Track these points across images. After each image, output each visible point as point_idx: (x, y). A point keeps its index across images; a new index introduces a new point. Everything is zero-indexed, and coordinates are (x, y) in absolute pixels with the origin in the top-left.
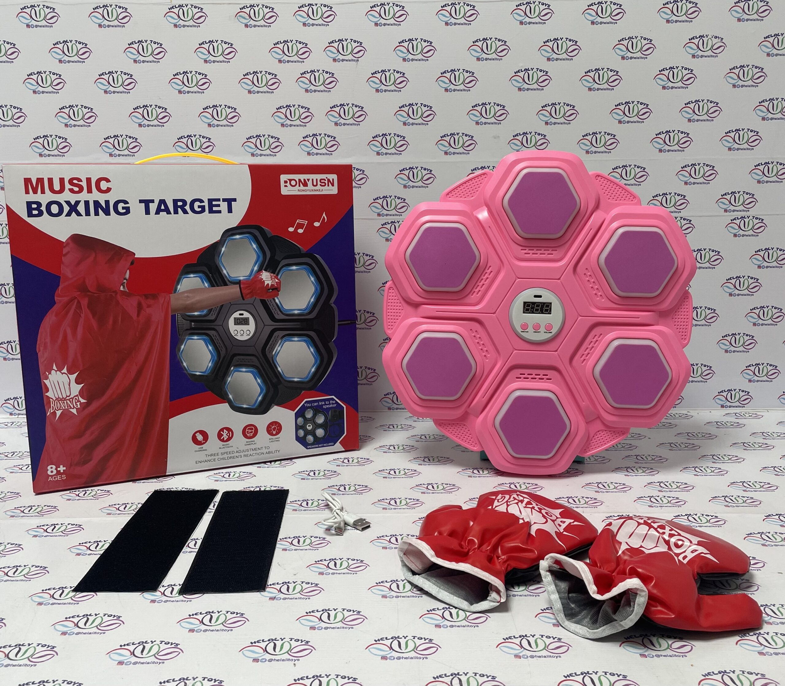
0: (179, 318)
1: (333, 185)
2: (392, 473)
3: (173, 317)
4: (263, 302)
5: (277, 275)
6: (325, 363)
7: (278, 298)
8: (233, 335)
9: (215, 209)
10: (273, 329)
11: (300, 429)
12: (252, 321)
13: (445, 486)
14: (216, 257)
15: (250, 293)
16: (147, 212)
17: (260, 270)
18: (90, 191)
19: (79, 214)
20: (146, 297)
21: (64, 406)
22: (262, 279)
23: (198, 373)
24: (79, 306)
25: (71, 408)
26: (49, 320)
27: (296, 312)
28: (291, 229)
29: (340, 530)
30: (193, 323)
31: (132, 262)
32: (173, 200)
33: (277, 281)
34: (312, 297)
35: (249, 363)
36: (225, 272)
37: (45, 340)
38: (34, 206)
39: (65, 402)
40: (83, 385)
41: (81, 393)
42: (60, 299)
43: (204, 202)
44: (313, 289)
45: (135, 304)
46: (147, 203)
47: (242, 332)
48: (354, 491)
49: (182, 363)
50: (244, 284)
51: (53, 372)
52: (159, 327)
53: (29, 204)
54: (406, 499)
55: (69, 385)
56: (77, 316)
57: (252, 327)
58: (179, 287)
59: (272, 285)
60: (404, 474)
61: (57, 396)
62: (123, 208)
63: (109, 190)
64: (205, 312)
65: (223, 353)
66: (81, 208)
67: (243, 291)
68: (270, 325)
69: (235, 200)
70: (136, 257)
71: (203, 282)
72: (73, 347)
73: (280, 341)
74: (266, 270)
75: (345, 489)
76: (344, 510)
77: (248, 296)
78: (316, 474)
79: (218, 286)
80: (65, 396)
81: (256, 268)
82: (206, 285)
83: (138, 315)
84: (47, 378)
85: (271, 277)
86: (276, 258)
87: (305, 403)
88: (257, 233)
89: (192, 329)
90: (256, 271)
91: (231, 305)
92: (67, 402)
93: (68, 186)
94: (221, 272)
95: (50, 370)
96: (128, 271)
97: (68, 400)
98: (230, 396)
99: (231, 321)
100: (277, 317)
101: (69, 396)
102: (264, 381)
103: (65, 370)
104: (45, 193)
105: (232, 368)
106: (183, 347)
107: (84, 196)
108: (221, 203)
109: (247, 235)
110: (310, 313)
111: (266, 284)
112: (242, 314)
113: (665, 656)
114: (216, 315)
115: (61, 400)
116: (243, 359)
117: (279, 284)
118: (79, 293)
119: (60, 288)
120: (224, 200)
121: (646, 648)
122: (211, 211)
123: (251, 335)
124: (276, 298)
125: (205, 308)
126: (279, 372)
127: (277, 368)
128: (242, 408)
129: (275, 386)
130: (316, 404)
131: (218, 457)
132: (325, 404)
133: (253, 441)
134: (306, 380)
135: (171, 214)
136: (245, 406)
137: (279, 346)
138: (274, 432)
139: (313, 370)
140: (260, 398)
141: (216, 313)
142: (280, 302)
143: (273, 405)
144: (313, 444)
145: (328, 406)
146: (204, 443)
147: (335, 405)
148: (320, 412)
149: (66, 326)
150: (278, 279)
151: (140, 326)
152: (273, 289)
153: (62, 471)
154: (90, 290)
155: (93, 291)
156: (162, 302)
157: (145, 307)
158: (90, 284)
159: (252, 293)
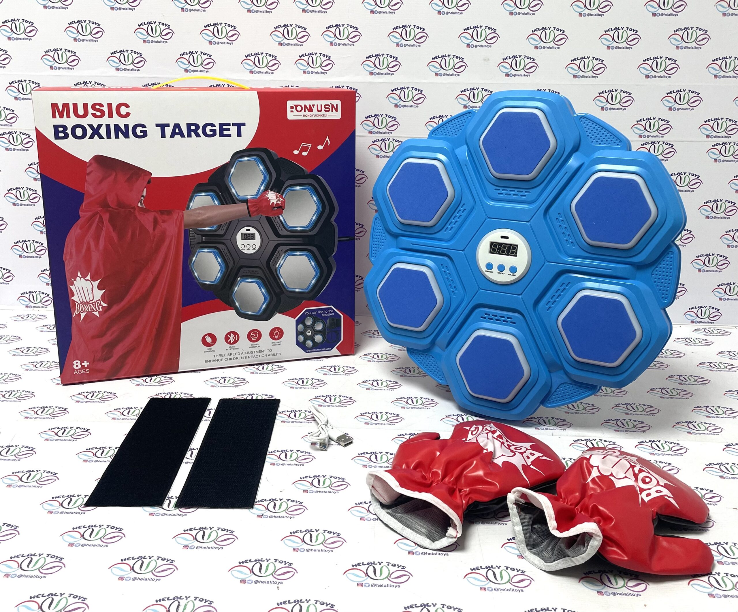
1: (336, 110)
2: (375, 384)
3: (186, 231)
4: (269, 219)
5: (282, 194)
6: (324, 276)
7: (282, 216)
8: (241, 249)
9: (225, 132)
10: (277, 245)
11: (300, 334)
12: (257, 236)
14: (226, 178)
15: (256, 211)
16: (163, 135)
17: (266, 190)
18: (111, 115)
19: (101, 137)
20: (162, 213)
21: (88, 309)
22: (268, 198)
23: (207, 283)
24: (101, 221)
25: (94, 311)
26: (75, 232)
27: (299, 229)
28: (296, 152)
29: (324, 446)
30: (204, 238)
31: (148, 181)
32: (187, 124)
33: (281, 200)
34: (313, 216)
35: (254, 275)
36: (233, 191)
37: (71, 249)
38: (61, 129)
39: (89, 305)
40: (104, 291)
41: (103, 297)
42: (84, 214)
43: (215, 126)
44: (315, 208)
45: (151, 219)
46: (163, 127)
47: (248, 246)
48: (339, 403)
49: (194, 273)
50: (251, 202)
51: (78, 279)
52: (173, 240)
53: (56, 127)
54: (387, 413)
55: (92, 291)
56: (99, 229)
57: (257, 242)
58: (191, 204)
59: (277, 203)
60: (386, 386)
61: (81, 300)
62: (141, 131)
63: (128, 115)
64: (215, 227)
65: (231, 265)
66: (103, 131)
67: (251, 209)
68: (275, 240)
69: (244, 124)
70: (152, 176)
71: (213, 200)
72: (96, 257)
73: (283, 255)
74: (271, 190)
75: (330, 400)
77: (255, 213)
79: (227, 204)
80: (88, 300)
81: (262, 188)
82: (216, 203)
83: (154, 230)
84: (72, 284)
85: (276, 197)
86: (281, 178)
87: (305, 311)
88: (264, 156)
89: (203, 242)
90: (263, 190)
92: (90, 306)
93: (91, 111)
94: (230, 191)
95: (75, 277)
96: (145, 189)
97: (91, 303)
98: (237, 304)
99: (239, 236)
100: (281, 233)
101: (92, 300)
102: (268, 291)
103: (88, 278)
104: (70, 118)
105: (239, 279)
106: (194, 259)
107: (105, 120)
108: (231, 127)
109: (255, 157)
110: (311, 230)
111: (271, 203)
112: (249, 230)
113: (620, 594)
114: (225, 230)
115: (85, 303)
116: (248, 271)
117: (284, 202)
118: (101, 209)
119: (84, 204)
120: (234, 124)
121: (604, 585)
122: (222, 135)
123: (257, 249)
124: (280, 216)
125: (215, 224)
126: (281, 283)
127: (280, 279)
128: (248, 314)
129: (278, 295)
130: (315, 313)
131: (225, 357)
132: (324, 313)
133: (257, 345)
134: (307, 291)
135: (185, 137)
136: (250, 313)
137: (282, 260)
138: (276, 337)
139: (313, 282)
140: (264, 306)
141: (225, 228)
142: (284, 219)
143: (276, 312)
144: (312, 348)
145: (326, 315)
146: (213, 345)
147: (333, 314)
148: (319, 320)
149: (89, 238)
150: (282, 198)
151: (155, 239)
152: (277, 208)
153: (86, 366)
154: (111, 206)
155: (114, 207)
156: (176, 218)
157: (160, 221)
158: (111, 200)
159: (258, 211)
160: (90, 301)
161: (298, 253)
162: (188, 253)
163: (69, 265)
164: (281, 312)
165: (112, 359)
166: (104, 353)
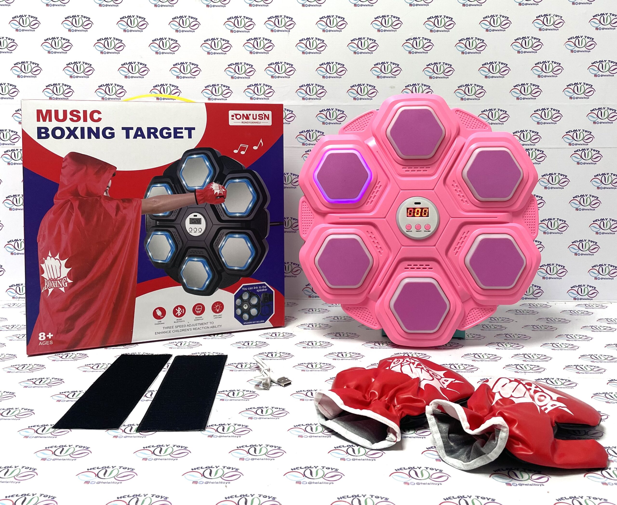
0: (147, 217)
1: (268, 119)
2: (311, 344)
3: (143, 217)
4: (213, 207)
5: (224, 186)
6: (259, 255)
7: (224, 204)
8: (189, 232)
9: (178, 135)
10: (219, 228)
11: (238, 308)
12: (203, 221)
13: (352, 354)
14: (178, 172)
15: (203, 199)
16: (128, 136)
17: (211, 182)
18: (85, 120)
19: (76, 137)
20: (124, 201)
21: (55, 285)
22: (213, 189)
23: (160, 262)
24: (72, 207)
25: (60, 287)
26: (49, 217)
27: (238, 215)
28: (236, 151)
29: (267, 386)
30: (158, 222)
31: (113, 175)
32: (148, 128)
33: (223, 190)
34: (250, 204)
35: (200, 254)
36: (184, 183)
37: (44, 232)
38: (43, 130)
39: (56, 282)
40: (70, 269)
41: (69, 275)
42: (58, 201)
43: (170, 130)
44: (251, 197)
45: (114, 206)
46: (127, 130)
47: (195, 230)
48: (279, 357)
49: (149, 253)
50: (198, 192)
51: (48, 258)
52: (132, 224)
53: (39, 129)
54: (321, 363)
55: (60, 269)
56: (70, 214)
57: (203, 226)
58: (149, 194)
59: (220, 193)
60: (320, 345)
61: (50, 277)
62: (110, 133)
63: (99, 119)
64: (168, 213)
65: (180, 246)
66: (78, 133)
67: (198, 198)
68: (217, 224)
69: (194, 129)
70: (117, 170)
71: (167, 190)
72: (65, 238)
73: (224, 237)
74: (215, 182)
75: (272, 355)
76: (271, 371)
77: (201, 202)
78: (250, 344)
79: (178, 193)
80: (56, 277)
81: (208, 180)
82: (169, 192)
83: (116, 215)
84: (43, 262)
85: (219, 187)
86: (224, 173)
87: (243, 287)
88: (210, 154)
89: (157, 226)
91: (188, 208)
92: (57, 282)
93: (69, 116)
94: (181, 183)
95: (46, 256)
96: (110, 181)
98: (184, 281)
99: (187, 221)
100: (223, 218)
101: (59, 277)
102: (211, 268)
103: (57, 257)
104: (51, 121)
105: (187, 258)
106: (149, 240)
107: (81, 124)
108: (183, 130)
109: (202, 155)
110: (248, 216)
111: (215, 193)
112: (196, 216)
113: (526, 485)
114: (176, 215)
115: (53, 280)
116: (195, 251)
117: (225, 192)
118: (72, 197)
119: (58, 192)
120: (186, 129)
121: (511, 479)
122: (176, 137)
123: (202, 232)
124: (222, 204)
125: (168, 210)
126: (223, 261)
127: (221, 259)
128: (193, 290)
129: (219, 273)
130: (251, 288)
131: (173, 329)
132: (258, 289)
133: (201, 317)
134: (244, 269)
135: (145, 138)
136: (195, 289)
137: (223, 241)
138: (218, 311)
139: (250, 261)
140: (207, 283)
141: (176, 214)
142: (225, 207)
143: (217, 288)
144: (248, 321)
145: (260, 290)
146: (162, 318)
147: (266, 290)
148: (254, 295)
149: (61, 222)
150: (224, 189)
151: (117, 223)
152: (220, 197)
153: (50, 338)
154: (81, 194)
155: (83, 196)
156: (135, 205)
157: (122, 208)
158: (81, 190)
159: (204, 200)
160: (58, 277)
161: (237, 236)
162: (144, 236)
163: (41, 245)
164: (221, 288)
165: (73, 331)
166: (67, 326)
